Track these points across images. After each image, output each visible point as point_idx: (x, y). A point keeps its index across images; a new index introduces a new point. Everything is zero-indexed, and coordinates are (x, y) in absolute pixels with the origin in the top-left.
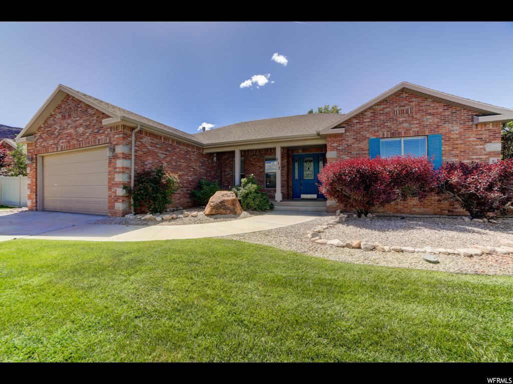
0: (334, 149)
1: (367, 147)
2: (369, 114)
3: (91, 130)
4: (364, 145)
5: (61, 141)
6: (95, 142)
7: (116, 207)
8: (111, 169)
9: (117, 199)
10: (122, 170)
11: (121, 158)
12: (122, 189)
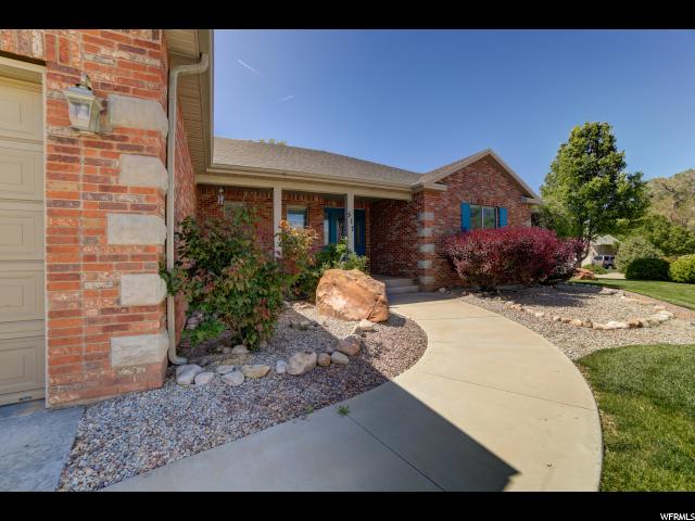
0: (432, 209)
1: (459, 212)
2: (461, 175)
7: (116, 359)
8: (71, 187)
9: (125, 320)
10: (159, 202)
11: (151, 151)
12: (157, 277)
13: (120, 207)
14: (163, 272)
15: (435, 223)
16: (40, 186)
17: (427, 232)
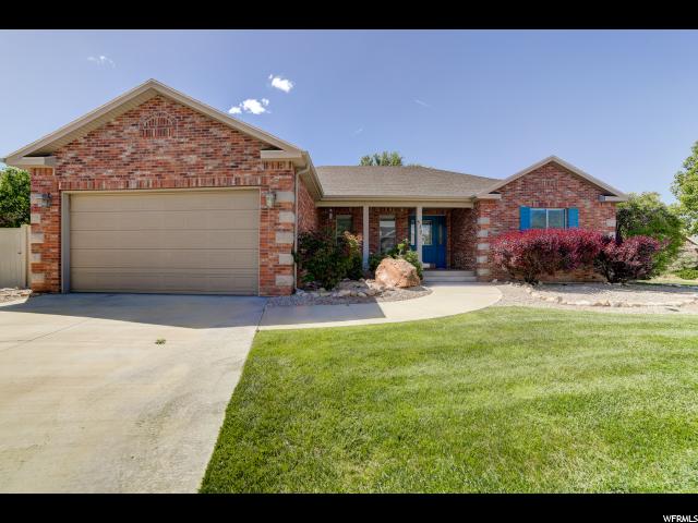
0: (488, 214)
1: (518, 216)
2: (520, 182)
3: (218, 161)
4: (516, 213)
5: (138, 173)
6: (228, 181)
7: (277, 282)
8: (266, 224)
9: (280, 269)
10: (291, 227)
11: (289, 210)
12: (290, 255)
13: (279, 230)
14: (293, 253)
15: (491, 225)
16: (258, 224)
17: (482, 234)
